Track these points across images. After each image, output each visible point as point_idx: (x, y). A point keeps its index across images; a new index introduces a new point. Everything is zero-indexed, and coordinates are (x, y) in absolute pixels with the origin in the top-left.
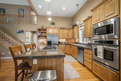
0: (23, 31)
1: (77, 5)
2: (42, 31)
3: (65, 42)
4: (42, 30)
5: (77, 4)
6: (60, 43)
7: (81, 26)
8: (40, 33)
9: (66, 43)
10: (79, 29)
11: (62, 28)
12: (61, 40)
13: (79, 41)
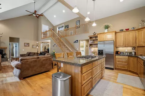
0: (77, 41)
2: (94, 39)
3: (131, 53)
4: (94, 37)
6: (119, 53)
8: (92, 41)
9: (133, 53)
11: (122, 30)
12: (121, 49)
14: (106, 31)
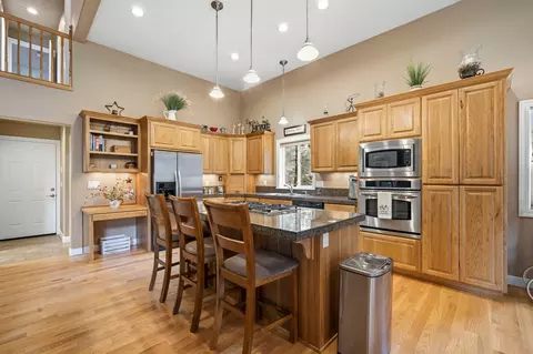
1: (281, 63)
2: (113, 133)
3: (216, 189)
5: (283, 59)
7: (288, 132)
8: (100, 140)
10: (278, 142)
13: (275, 181)
14: (172, 115)
